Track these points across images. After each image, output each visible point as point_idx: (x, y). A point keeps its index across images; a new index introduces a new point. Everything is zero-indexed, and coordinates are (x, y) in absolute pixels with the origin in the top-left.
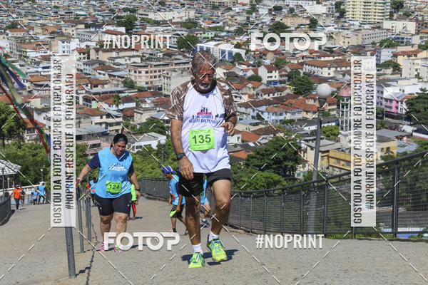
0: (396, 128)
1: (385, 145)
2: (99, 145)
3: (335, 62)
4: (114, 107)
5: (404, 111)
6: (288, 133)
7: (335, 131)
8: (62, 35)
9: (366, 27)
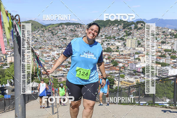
0: (139, 75)
1: (137, 80)
2: (61, 79)
3: (124, 58)
4: (65, 69)
5: (141, 71)
6: (111, 76)
7: (124, 76)
8: (53, 50)
9: (132, 49)
